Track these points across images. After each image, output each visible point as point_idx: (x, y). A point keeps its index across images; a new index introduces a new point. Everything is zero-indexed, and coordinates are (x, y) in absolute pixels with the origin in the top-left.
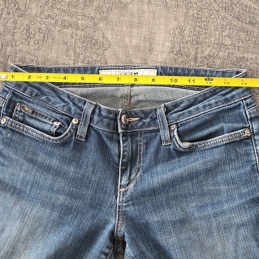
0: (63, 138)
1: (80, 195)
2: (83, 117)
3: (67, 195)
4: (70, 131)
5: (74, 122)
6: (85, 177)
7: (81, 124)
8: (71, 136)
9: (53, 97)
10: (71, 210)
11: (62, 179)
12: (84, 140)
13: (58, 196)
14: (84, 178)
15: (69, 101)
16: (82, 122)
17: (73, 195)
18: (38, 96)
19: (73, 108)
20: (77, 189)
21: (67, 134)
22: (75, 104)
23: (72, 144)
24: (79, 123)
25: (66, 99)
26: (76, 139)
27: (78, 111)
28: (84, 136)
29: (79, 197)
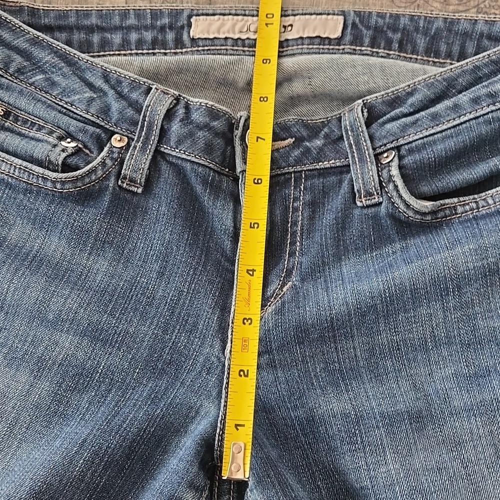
0: (83, 177)
1: (120, 334)
2: (142, 127)
3: (83, 334)
4: (103, 164)
5: (117, 142)
6: (137, 286)
7: (135, 147)
8: (107, 178)
9: (64, 76)
10: (91, 378)
11: (72, 289)
12: (140, 191)
13: (57, 336)
14: (135, 289)
15: (105, 87)
16: (138, 141)
17: (100, 335)
18: (23, 74)
19: (116, 106)
20: (114, 318)
21: (93, 171)
22: (120, 95)
23: (107, 198)
24: (128, 145)
25: (99, 83)
26: (120, 187)
27: (130, 112)
28: (141, 177)
29: (116, 341)
